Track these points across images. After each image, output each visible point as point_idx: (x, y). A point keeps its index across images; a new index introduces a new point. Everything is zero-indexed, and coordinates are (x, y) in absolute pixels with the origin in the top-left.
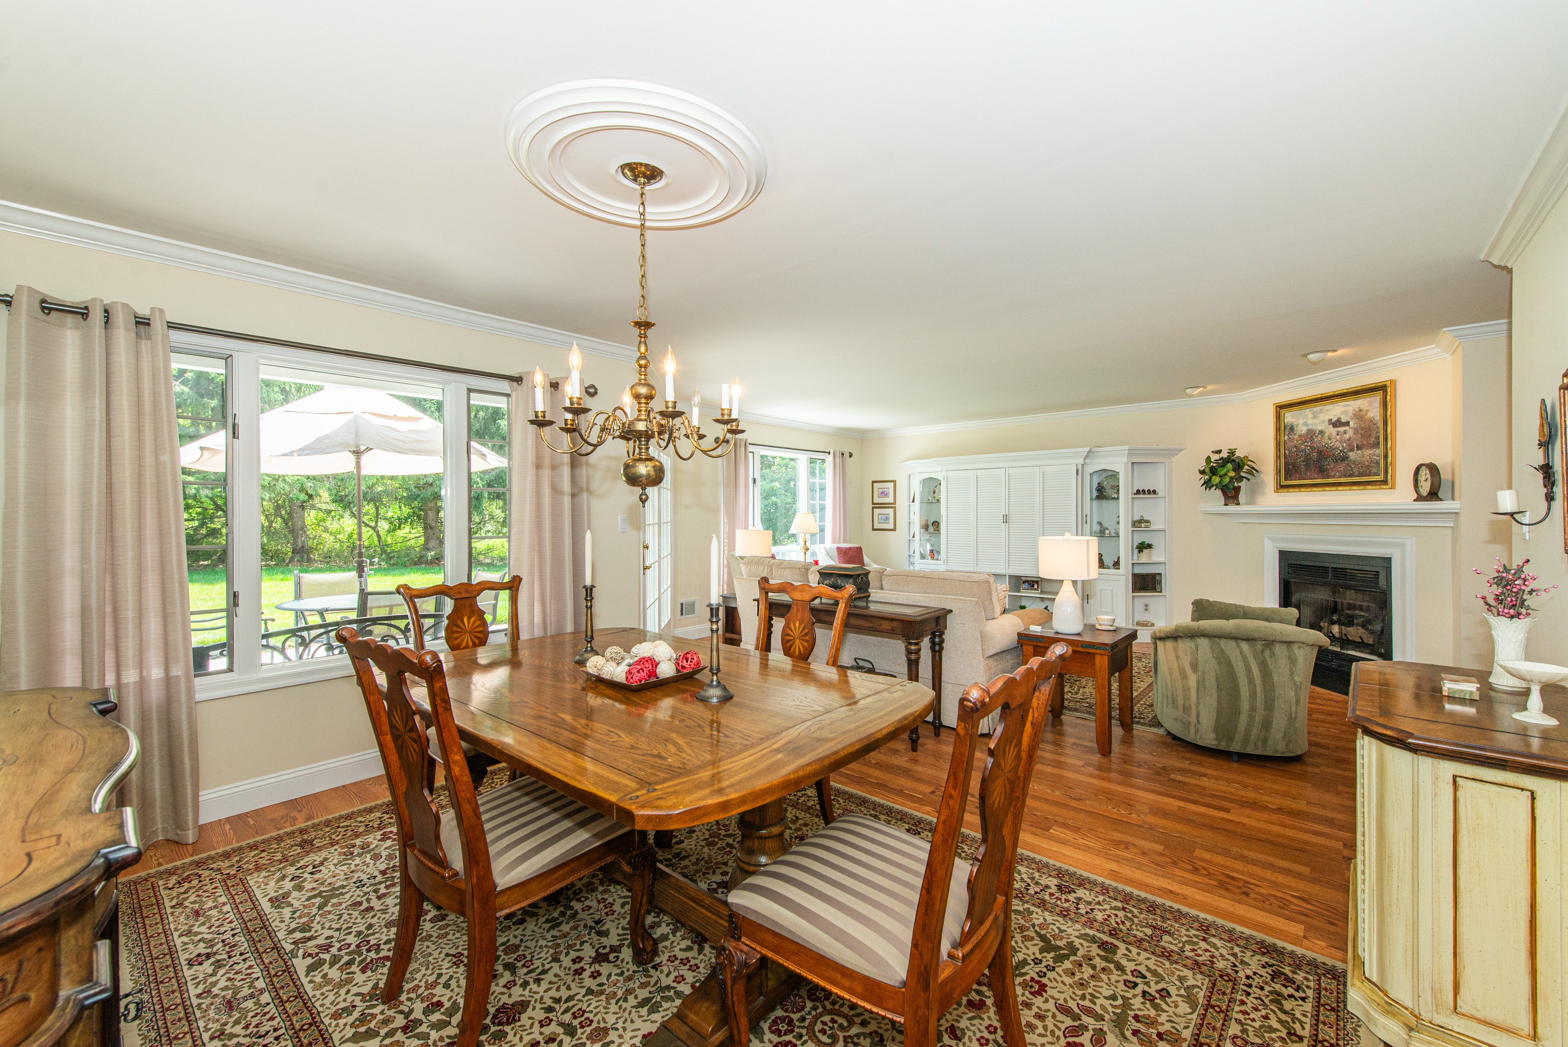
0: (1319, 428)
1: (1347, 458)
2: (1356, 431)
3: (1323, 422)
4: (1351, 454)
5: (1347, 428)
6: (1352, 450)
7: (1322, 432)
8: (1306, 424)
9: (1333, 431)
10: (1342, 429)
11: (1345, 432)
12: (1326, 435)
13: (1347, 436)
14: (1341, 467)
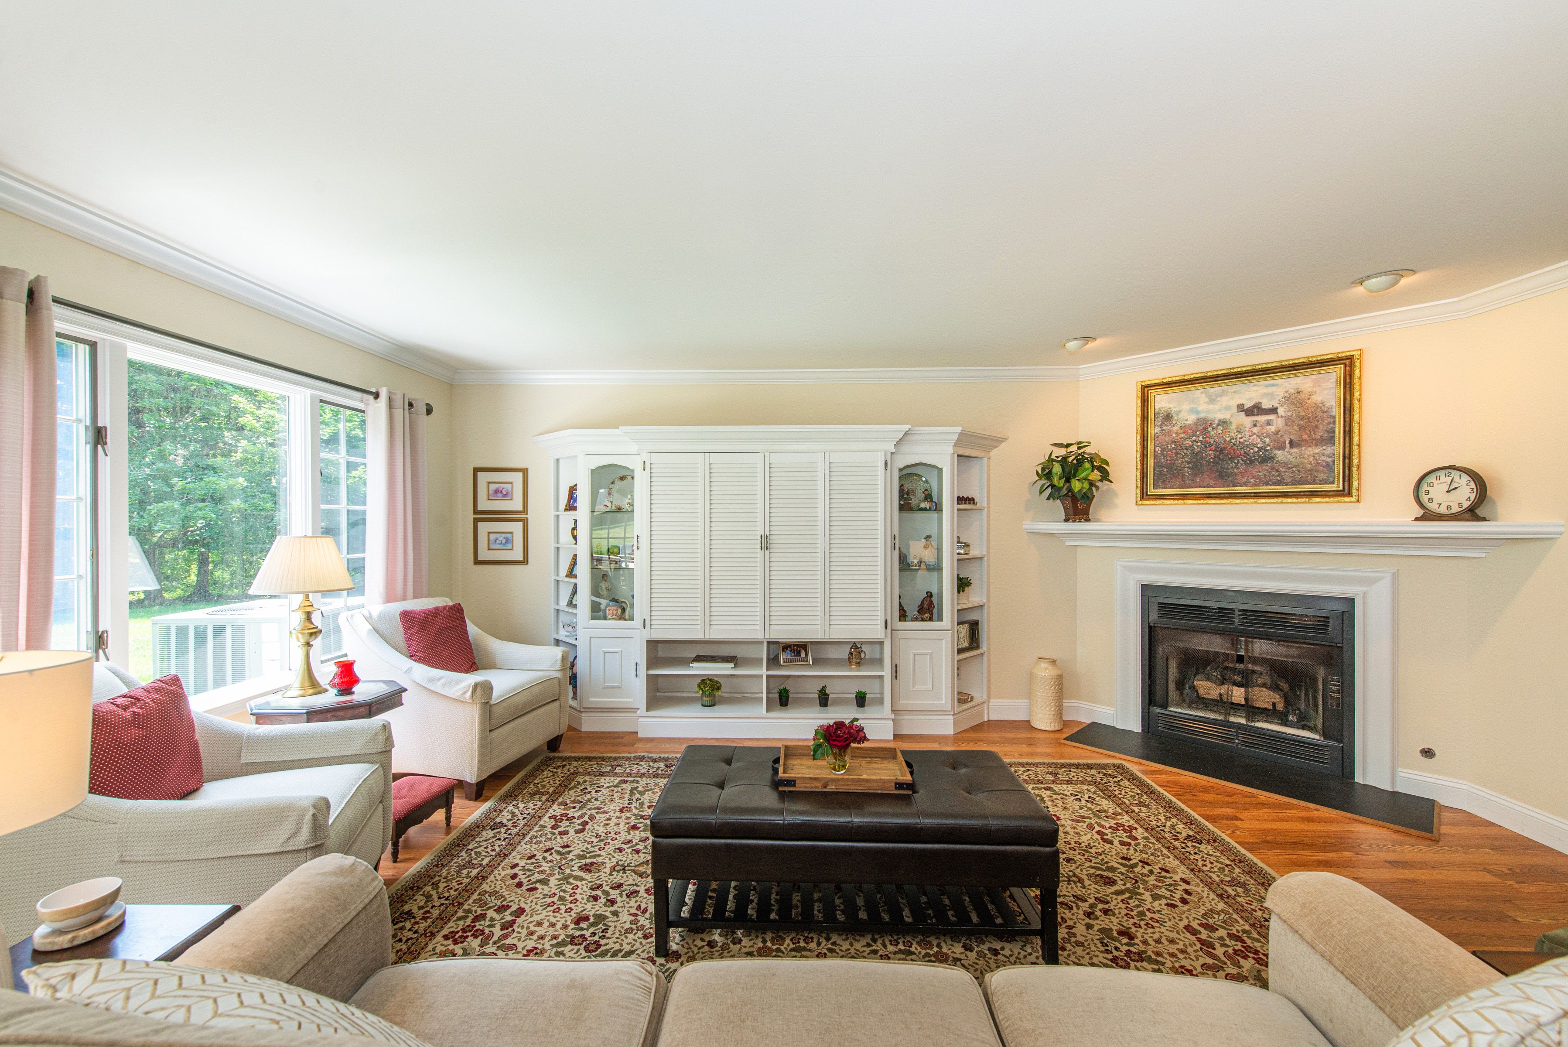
0: (1220, 416)
1: (1272, 458)
2: (1288, 421)
3: (1228, 408)
4: (1278, 453)
5: (1272, 417)
6: (1282, 447)
7: (1224, 423)
8: (1192, 411)
9: (1248, 421)
10: (1262, 419)
11: (1269, 423)
12: (1233, 427)
13: (1272, 429)
14: (1262, 470)
